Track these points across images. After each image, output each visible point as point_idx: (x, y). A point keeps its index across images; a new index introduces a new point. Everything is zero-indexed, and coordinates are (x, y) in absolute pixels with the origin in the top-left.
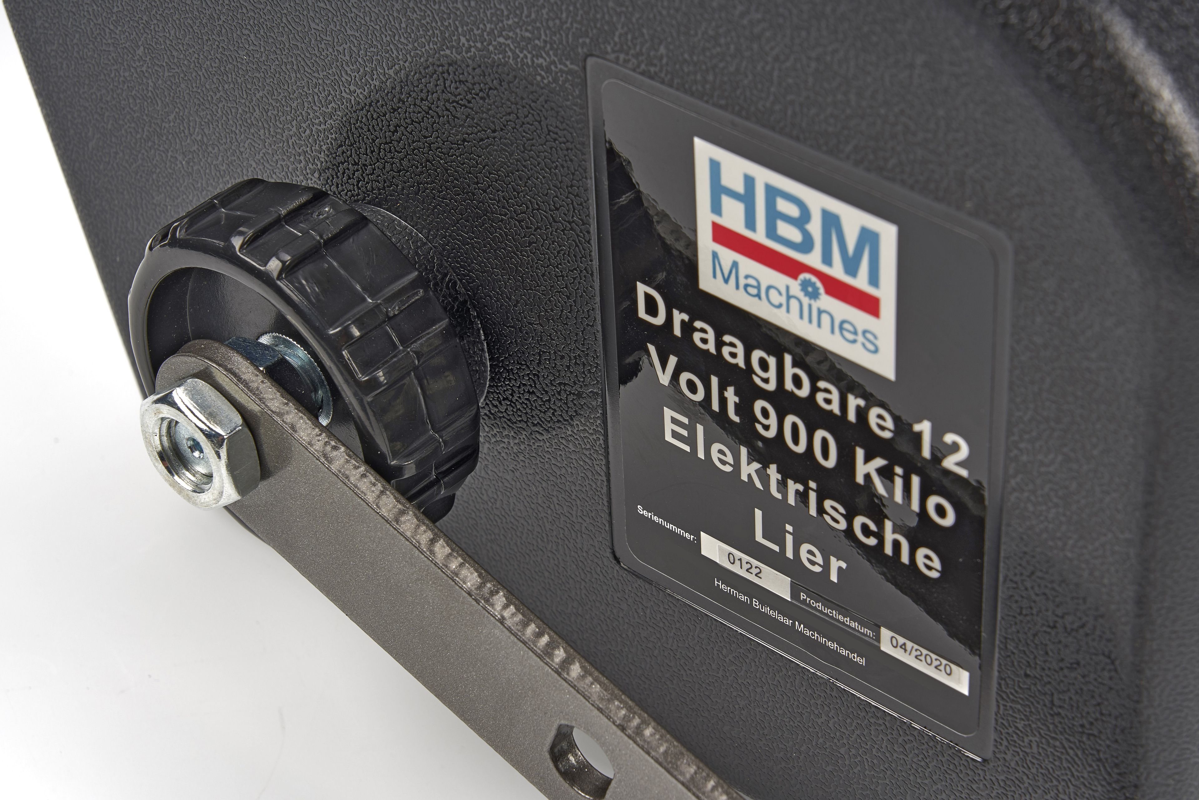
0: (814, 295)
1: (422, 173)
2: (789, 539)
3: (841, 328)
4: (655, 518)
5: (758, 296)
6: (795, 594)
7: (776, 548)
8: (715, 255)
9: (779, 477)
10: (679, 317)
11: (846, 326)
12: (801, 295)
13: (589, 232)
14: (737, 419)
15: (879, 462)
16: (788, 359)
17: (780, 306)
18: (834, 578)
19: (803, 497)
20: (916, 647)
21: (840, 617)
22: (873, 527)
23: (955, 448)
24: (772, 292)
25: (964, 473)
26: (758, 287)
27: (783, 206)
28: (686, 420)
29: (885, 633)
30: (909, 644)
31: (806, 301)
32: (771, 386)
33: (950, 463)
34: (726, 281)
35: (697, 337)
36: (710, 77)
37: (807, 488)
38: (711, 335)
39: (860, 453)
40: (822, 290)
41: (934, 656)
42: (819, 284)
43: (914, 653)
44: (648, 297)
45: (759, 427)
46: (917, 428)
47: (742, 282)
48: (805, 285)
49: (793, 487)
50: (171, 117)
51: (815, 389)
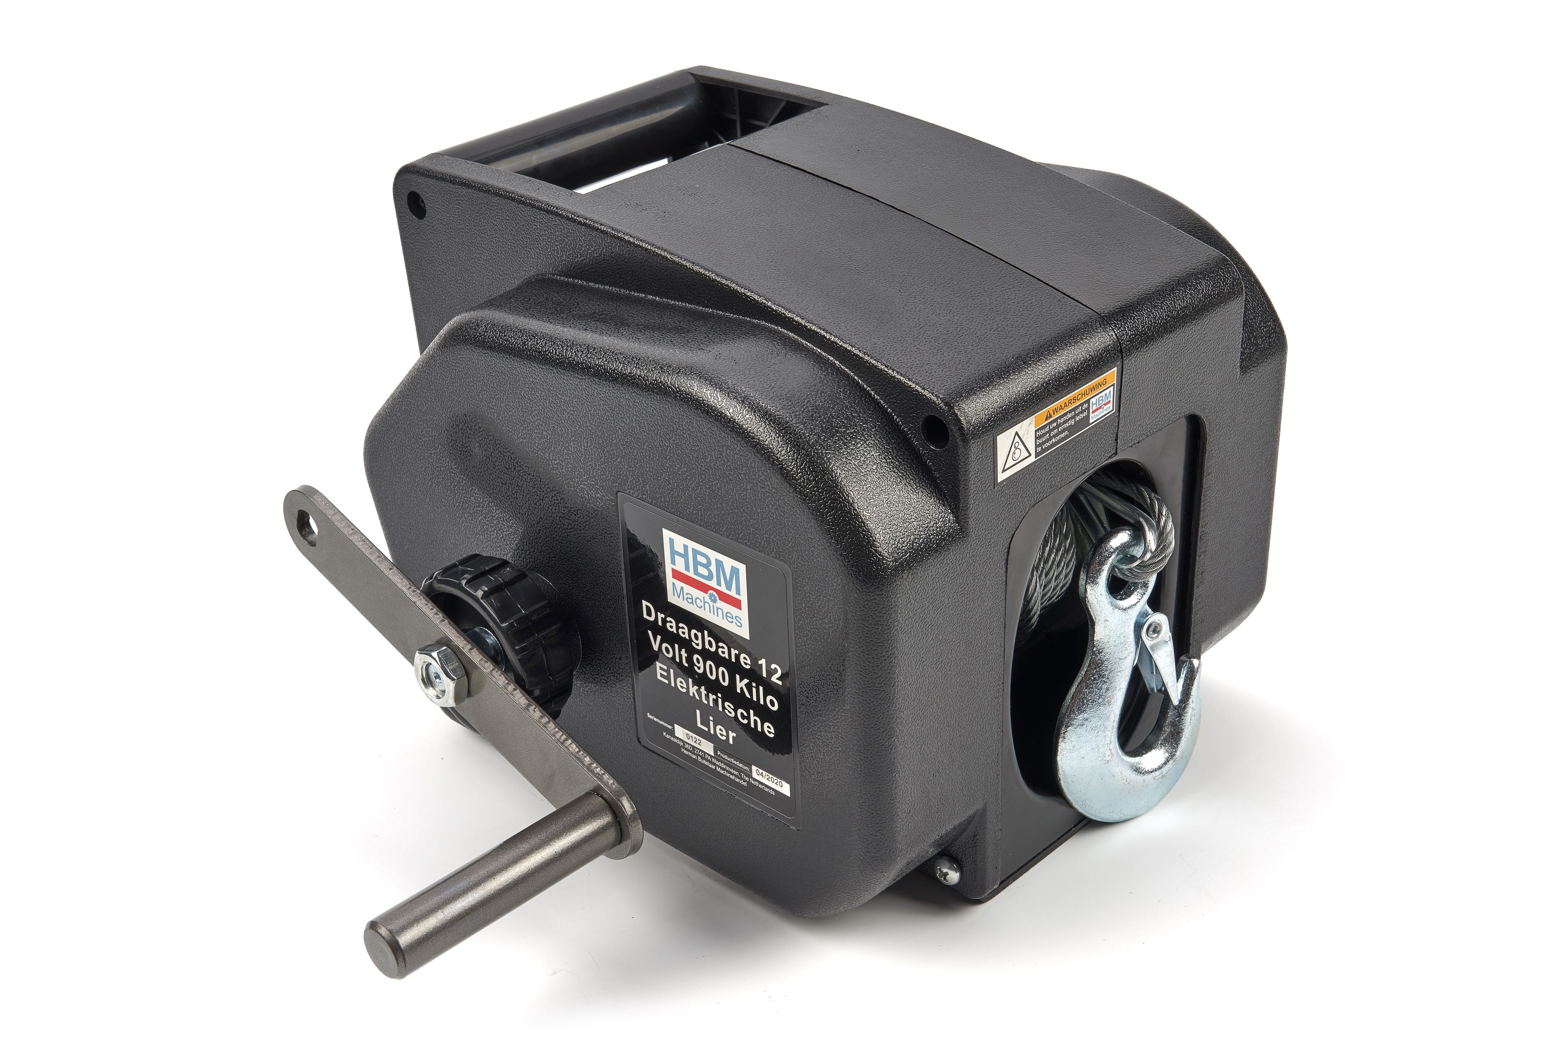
0: (714, 601)
1: (550, 552)
2: (711, 723)
3: (726, 616)
4: (655, 719)
5: (692, 603)
6: (715, 753)
7: (706, 729)
8: (674, 584)
9: (706, 692)
10: (661, 616)
11: (728, 615)
12: (709, 601)
13: (621, 577)
14: (686, 665)
15: (746, 681)
16: (706, 632)
17: (701, 607)
18: (731, 742)
19: (716, 701)
20: (767, 774)
21: (735, 762)
22: (746, 714)
23: (776, 671)
24: (698, 600)
25: (780, 683)
26: (692, 599)
27: (700, 559)
28: (665, 668)
29: (754, 768)
30: (764, 773)
31: (711, 604)
32: (700, 647)
33: (774, 679)
34: (679, 597)
35: (668, 625)
36: (668, 499)
37: (717, 697)
38: (674, 624)
39: (738, 677)
40: (718, 598)
41: (775, 778)
42: (716, 595)
43: (767, 777)
44: (648, 607)
45: (696, 668)
46: (760, 662)
47: (685, 597)
48: (711, 596)
49: (712, 697)
50: (441, 532)
51: (718, 647)
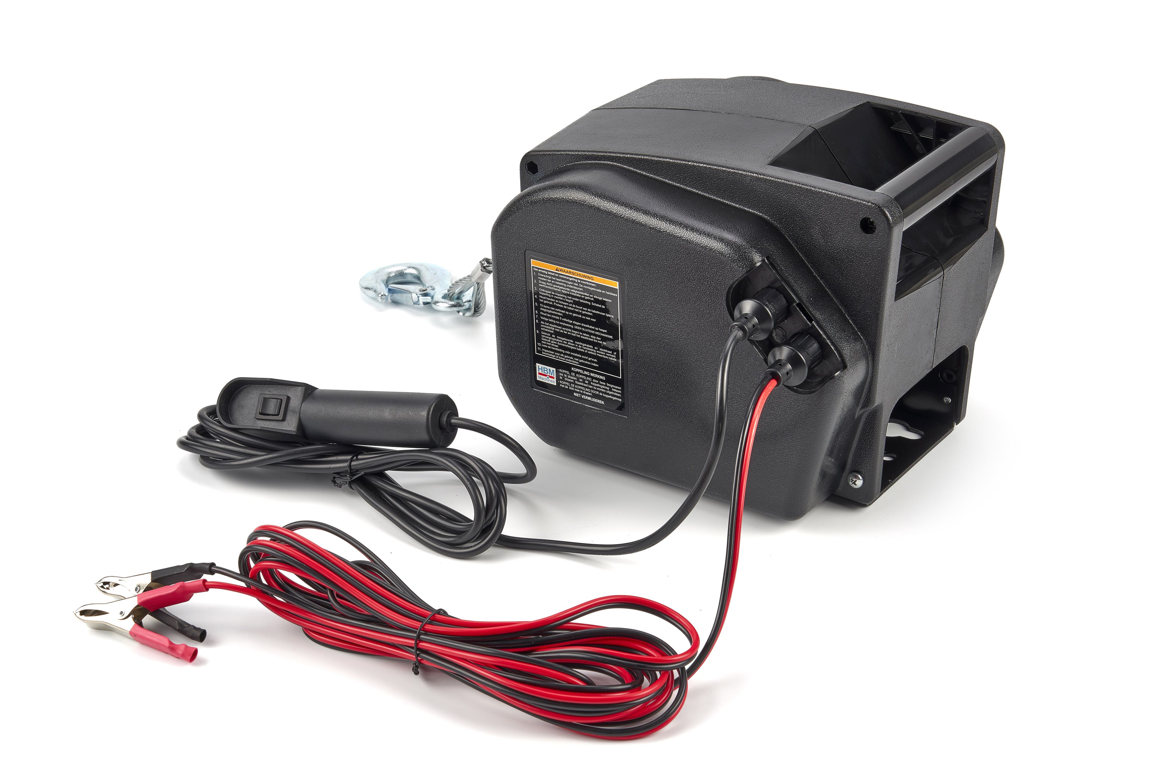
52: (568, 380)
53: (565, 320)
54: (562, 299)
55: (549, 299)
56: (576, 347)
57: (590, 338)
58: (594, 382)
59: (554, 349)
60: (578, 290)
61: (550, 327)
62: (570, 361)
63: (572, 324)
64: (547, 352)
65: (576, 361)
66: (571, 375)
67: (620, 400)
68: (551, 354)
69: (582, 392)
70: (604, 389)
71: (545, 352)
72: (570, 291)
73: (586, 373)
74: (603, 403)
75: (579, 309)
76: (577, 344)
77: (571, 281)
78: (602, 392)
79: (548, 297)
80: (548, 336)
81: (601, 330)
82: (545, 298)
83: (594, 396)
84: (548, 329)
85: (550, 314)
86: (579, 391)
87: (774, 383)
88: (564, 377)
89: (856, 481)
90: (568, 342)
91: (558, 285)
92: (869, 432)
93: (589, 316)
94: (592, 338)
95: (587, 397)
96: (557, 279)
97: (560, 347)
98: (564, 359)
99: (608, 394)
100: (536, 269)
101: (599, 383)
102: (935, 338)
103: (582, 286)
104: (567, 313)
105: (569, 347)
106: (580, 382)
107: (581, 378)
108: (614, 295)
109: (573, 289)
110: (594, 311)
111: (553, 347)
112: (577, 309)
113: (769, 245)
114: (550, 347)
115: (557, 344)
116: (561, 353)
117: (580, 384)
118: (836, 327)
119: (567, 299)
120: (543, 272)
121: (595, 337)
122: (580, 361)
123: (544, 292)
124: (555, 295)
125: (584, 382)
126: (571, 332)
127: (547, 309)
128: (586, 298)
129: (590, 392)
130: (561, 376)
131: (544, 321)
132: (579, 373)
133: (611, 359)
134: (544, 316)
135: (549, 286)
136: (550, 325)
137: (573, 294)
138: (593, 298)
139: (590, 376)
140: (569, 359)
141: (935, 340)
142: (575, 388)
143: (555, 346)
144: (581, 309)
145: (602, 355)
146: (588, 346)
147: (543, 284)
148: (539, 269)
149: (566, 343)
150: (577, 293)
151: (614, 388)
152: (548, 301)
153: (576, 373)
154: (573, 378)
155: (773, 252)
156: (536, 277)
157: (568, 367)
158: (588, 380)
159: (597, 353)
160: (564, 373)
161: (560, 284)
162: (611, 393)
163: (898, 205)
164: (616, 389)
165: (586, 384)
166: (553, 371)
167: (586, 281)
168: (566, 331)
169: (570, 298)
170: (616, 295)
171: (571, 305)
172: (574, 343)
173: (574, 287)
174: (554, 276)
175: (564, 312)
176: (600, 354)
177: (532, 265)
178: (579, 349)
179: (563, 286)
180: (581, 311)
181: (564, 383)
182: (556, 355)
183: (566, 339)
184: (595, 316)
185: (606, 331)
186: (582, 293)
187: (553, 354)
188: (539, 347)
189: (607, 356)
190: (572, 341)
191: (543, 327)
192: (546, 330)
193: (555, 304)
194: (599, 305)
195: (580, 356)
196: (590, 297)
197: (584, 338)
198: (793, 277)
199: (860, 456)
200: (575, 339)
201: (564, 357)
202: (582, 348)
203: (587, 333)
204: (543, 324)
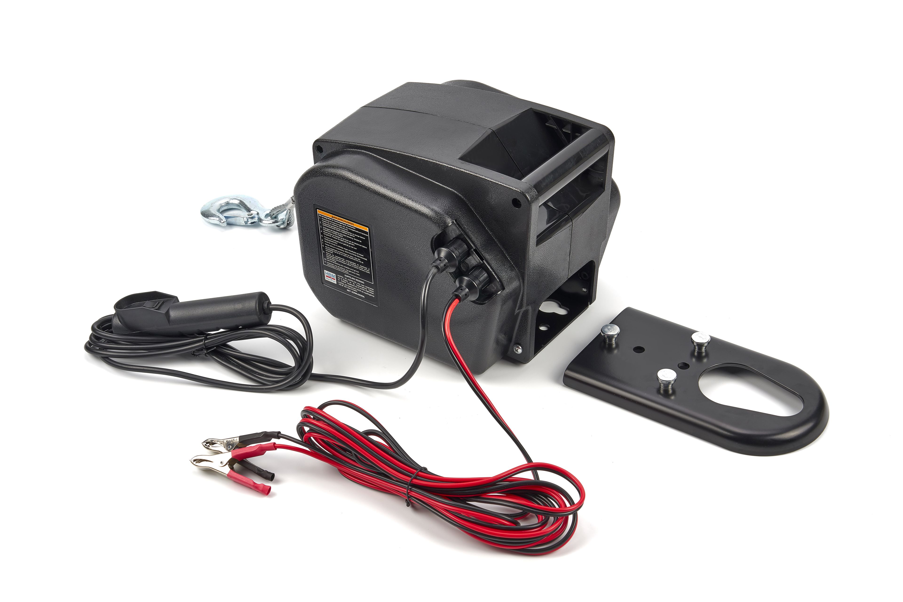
52: (343, 282)
53: (339, 246)
54: (336, 234)
55: (329, 234)
56: (346, 263)
57: (354, 259)
58: (358, 285)
59: (334, 263)
60: (346, 230)
61: (331, 250)
62: (344, 271)
63: (343, 249)
64: (330, 264)
65: (347, 271)
66: (344, 279)
67: (374, 296)
68: (332, 265)
69: (351, 289)
70: (364, 289)
71: (329, 264)
72: (341, 230)
73: (353, 278)
74: (364, 297)
75: (347, 241)
76: (347, 261)
77: (341, 225)
78: (363, 291)
79: (329, 232)
80: (330, 255)
81: (360, 255)
82: (326, 233)
83: (358, 292)
84: (330, 251)
85: (330, 242)
86: (350, 288)
87: (457, 301)
88: (340, 280)
89: (518, 350)
90: (341, 259)
91: (334, 226)
92: (525, 322)
93: (353, 246)
94: (355, 259)
95: (354, 293)
96: (333, 223)
97: (337, 262)
98: (340, 269)
99: (366, 292)
100: (320, 215)
101: (361, 285)
102: (568, 261)
103: (347, 228)
104: (340, 243)
105: (342, 262)
106: (350, 283)
107: (350, 281)
108: (366, 235)
109: (342, 229)
110: (355, 244)
111: (333, 261)
112: (346, 241)
113: (457, 212)
114: (331, 262)
115: (335, 260)
116: (338, 265)
117: (350, 284)
118: (499, 263)
119: (339, 234)
120: (325, 217)
121: (357, 259)
122: (349, 271)
123: (326, 229)
124: (332, 232)
125: (352, 283)
126: (343, 254)
127: (328, 239)
128: (350, 235)
129: (356, 290)
130: (339, 279)
131: (327, 246)
132: (349, 278)
133: (367, 272)
134: (327, 243)
135: (328, 226)
136: (331, 249)
137: (343, 232)
138: (354, 235)
139: (355, 281)
140: (343, 269)
141: (569, 262)
142: (347, 287)
143: (334, 261)
144: (348, 242)
145: (362, 269)
146: (353, 263)
147: (325, 225)
148: (322, 215)
149: (340, 260)
150: (345, 232)
151: (370, 289)
152: (329, 235)
153: (348, 278)
154: (346, 281)
155: (459, 216)
156: (321, 220)
157: (343, 274)
158: (354, 283)
159: (359, 268)
160: (340, 277)
161: (335, 225)
162: (368, 292)
163: (535, 190)
164: (371, 290)
165: (354, 285)
166: (334, 275)
167: (350, 226)
168: (340, 253)
169: (341, 234)
170: (368, 236)
171: (342, 238)
172: (345, 260)
173: (343, 228)
174: (331, 221)
175: (338, 242)
176: (360, 268)
177: (318, 213)
178: (348, 265)
179: (337, 227)
180: (348, 243)
181: (341, 283)
182: (335, 267)
183: (340, 258)
184: (356, 246)
185: (363, 256)
186: (348, 232)
187: (333, 266)
188: (326, 261)
189: (364, 270)
190: (344, 259)
191: (327, 250)
192: (329, 251)
193: (332, 237)
194: (358, 240)
195: (349, 269)
196: (352, 235)
197: (350, 258)
198: (472, 232)
199: (520, 335)
200: (346, 258)
201: (340, 268)
202: (349, 264)
203: (352, 256)
204: (326, 248)
